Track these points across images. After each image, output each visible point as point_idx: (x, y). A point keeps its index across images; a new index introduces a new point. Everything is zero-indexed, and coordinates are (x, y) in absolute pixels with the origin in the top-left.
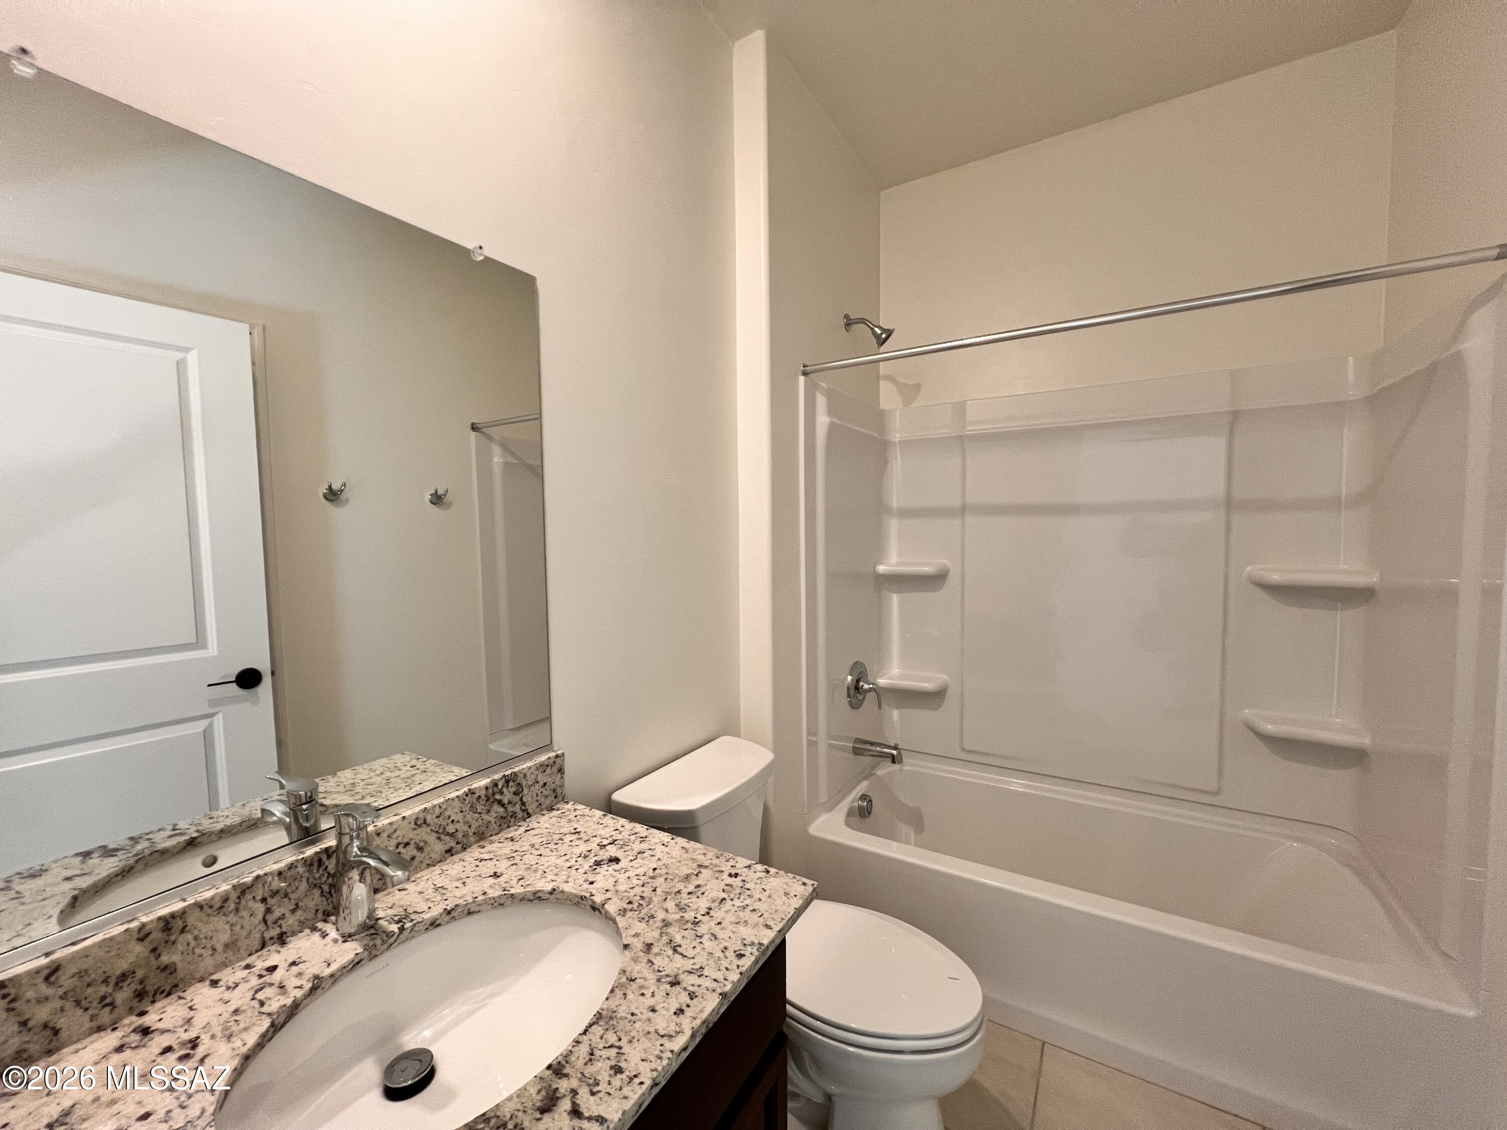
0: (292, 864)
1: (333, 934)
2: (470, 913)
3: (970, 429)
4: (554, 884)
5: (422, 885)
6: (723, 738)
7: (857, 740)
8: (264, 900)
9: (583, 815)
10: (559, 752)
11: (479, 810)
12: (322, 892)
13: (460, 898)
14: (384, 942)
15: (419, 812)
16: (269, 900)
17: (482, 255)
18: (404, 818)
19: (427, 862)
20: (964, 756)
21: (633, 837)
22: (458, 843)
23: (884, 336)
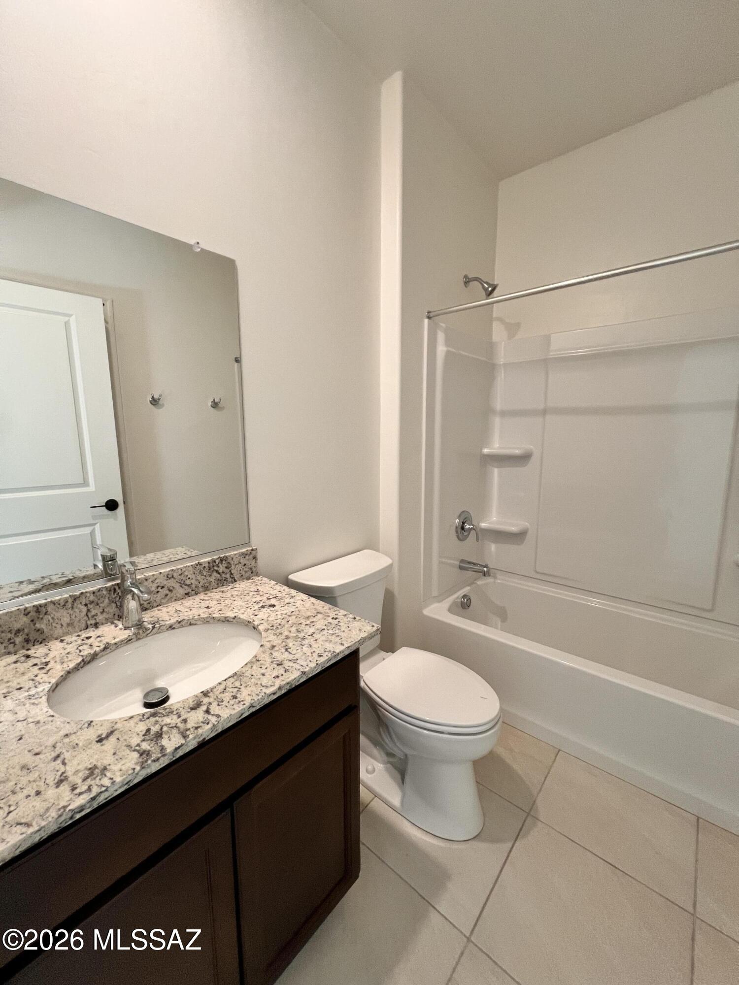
0: (100, 589)
1: (121, 626)
2: (191, 624)
3: (552, 354)
4: (236, 614)
5: (170, 609)
6: (365, 551)
7: (462, 561)
8: (86, 605)
9: (265, 583)
10: (254, 548)
11: (205, 574)
12: (117, 605)
13: (187, 616)
14: (144, 632)
15: (169, 571)
16: (89, 605)
17: (199, 247)
18: (160, 573)
19: (175, 598)
20: (538, 576)
21: (288, 596)
22: (192, 590)
23: (490, 289)
